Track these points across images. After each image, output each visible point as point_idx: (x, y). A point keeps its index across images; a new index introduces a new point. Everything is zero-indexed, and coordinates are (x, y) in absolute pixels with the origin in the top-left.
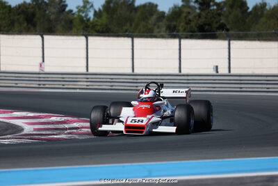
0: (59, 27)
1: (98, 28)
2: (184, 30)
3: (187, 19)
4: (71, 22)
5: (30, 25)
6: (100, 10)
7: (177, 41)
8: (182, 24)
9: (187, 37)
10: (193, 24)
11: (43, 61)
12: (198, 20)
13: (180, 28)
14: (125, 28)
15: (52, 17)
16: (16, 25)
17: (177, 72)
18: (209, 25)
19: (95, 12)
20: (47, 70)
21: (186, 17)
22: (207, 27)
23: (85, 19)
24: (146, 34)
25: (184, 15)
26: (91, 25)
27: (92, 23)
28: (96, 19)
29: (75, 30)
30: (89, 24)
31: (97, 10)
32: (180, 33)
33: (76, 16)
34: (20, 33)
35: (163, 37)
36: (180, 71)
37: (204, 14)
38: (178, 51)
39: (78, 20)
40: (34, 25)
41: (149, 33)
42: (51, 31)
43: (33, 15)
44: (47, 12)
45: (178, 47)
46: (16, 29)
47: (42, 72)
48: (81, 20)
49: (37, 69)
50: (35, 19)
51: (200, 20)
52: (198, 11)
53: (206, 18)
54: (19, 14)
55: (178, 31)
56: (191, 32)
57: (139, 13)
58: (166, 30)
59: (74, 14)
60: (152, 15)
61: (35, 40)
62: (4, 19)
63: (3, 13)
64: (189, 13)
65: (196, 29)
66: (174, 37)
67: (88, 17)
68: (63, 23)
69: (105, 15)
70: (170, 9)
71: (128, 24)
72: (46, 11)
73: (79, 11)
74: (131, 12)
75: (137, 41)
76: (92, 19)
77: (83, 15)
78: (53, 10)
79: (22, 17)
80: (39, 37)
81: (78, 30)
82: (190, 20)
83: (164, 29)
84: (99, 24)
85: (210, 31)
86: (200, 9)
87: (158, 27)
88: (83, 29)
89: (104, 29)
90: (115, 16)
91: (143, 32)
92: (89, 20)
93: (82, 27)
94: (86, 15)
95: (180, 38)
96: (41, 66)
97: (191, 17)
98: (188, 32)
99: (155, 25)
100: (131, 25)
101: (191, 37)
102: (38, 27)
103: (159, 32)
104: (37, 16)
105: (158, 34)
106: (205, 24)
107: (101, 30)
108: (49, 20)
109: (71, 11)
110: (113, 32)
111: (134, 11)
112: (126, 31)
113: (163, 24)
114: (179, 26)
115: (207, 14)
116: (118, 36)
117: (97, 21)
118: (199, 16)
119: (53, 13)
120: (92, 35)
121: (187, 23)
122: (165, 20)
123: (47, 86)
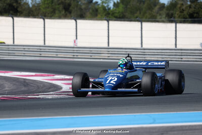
0: (88, 14)
1: (116, 15)
2: (179, 17)
3: (181, 9)
4: (97, 10)
5: (67, 12)
6: (117, 2)
7: (173, 25)
8: (178, 12)
9: (181, 22)
10: (185, 13)
11: (77, 38)
12: (189, 10)
13: (176, 15)
14: (136, 15)
15: (83, 7)
16: (57, 12)
17: (173, 47)
18: (197, 13)
19: (114, 3)
20: (79, 45)
21: (180, 8)
22: (195, 15)
23: (107, 8)
24: (151, 20)
25: (179, 6)
26: (111, 13)
27: (112, 11)
28: (115, 8)
29: (99, 16)
30: (110, 11)
31: (116, 2)
32: (176, 19)
33: (100, 6)
34: (60, 18)
35: (163, 22)
36: (176, 47)
37: (193, 5)
38: (175, 32)
39: (102, 9)
40: (70, 13)
41: (153, 19)
42: (82, 16)
43: (69, 5)
44: (80, 3)
45: (174, 29)
46: (57, 15)
47: (75, 46)
48: (104, 9)
49: (72, 45)
50: (71, 8)
51: (191, 9)
52: (189, 3)
53: (195, 8)
54: (59, 4)
55: (174, 18)
56: (184, 18)
57: (146, 4)
58: (166, 16)
59: (99, 5)
60: (155, 6)
61: (70, 23)
62: (48, 7)
63: (47, 4)
64: (182, 4)
65: (187, 16)
66: (171, 22)
67: (109, 7)
68: (91, 11)
69: (121, 6)
70: (168, 2)
71: (138, 12)
72: (78, 2)
73: (103, 2)
74: (140, 4)
75: (144, 24)
76: (112, 8)
77: (106, 5)
78: (84, 2)
79: (61, 7)
80: (73, 21)
81: (102, 16)
82: (183, 10)
83: (164, 16)
84: (117, 12)
85: (198, 18)
86: (190, 1)
87: (160, 15)
88: (105, 15)
89: (121, 16)
90: (129, 6)
91: (149, 18)
92: (109, 9)
93: (105, 14)
94: (108, 6)
95: (176, 22)
96: (75, 42)
97: (184, 7)
98: (182, 18)
99: (157, 13)
100: (140, 13)
101: (184, 22)
102: (72, 14)
103: (161, 18)
104: (72, 6)
105: (160, 20)
106: (194, 13)
107: (118, 16)
108: (81, 9)
109: (97, 2)
110: (127, 18)
111: (142, 3)
112: (137, 17)
113: (164, 12)
114: (175, 14)
115: (196, 6)
116: (131, 21)
117: (116, 10)
118: (190, 7)
119: (84, 4)
120: (112, 20)
121: (181, 12)
122: (165, 10)
123: (79, 57)
